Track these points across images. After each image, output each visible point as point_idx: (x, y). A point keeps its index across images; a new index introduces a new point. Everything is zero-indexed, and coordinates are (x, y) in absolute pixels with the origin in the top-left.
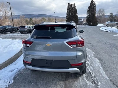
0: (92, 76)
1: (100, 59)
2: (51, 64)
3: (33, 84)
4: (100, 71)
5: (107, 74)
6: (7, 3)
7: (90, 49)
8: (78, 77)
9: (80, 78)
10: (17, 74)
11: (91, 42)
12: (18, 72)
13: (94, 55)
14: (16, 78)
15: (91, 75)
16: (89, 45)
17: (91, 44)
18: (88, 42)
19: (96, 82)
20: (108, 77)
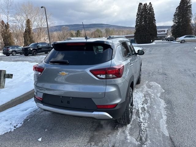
0: (141, 129)
1: (168, 102)
2: (68, 102)
3: (46, 130)
4: (159, 122)
5: (168, 128)
6: (42, 7)
7: (159, 83)
8: (117, 128)
9: (120, 130)
10: (31, 115)
11: (166, 72)
12: (34, 111)
13: (162, 94)
14: (28, 120)
15: (140, 126)
16: (161, 76)
17: (165, 74)
18: (161, 71)
19: (143, 139)
20: (169, 134)
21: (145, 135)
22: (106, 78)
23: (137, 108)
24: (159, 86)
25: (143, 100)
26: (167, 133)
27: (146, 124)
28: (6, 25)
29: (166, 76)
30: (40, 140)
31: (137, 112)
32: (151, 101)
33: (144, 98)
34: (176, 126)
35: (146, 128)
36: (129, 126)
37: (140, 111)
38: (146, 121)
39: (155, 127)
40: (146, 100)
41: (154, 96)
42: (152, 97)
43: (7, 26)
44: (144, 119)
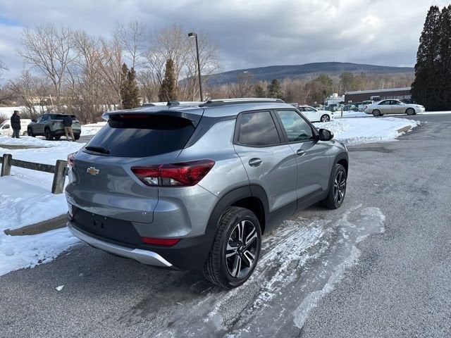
0: (252, 304)
1: (370, 257)
2: (103, 226)
4: (303, 297)
5: (315, 312)
7: (387, 213)
9: (209, 297)
13: (374, 235)
14: (67, 253)
15: (255, 297)
16: (408, 196)
17: (425, 193)
18: (420, 183)
19: (240, 323)
20: (306, 324)
21: (249, 317)
22: (161, 185)
23: (282, 260)
24: (383, 217)
25: (311, 245)
26: (303, 320)
27: (271, 296)
28: (129, 73)
29: (423, 197)
30: (59, 288)
31: (273, 269)
32: (329, 250)
33: (318, 241)
34: (338, 310)
35: (266, 303)
36: (232, 293)
37: (284, 267)
38: (279, 289)
39: (286, 305)
40: (320, 245)
41: (345, 240)
42: (341, 241)
43: (131, 75)
44: (276, 284)
